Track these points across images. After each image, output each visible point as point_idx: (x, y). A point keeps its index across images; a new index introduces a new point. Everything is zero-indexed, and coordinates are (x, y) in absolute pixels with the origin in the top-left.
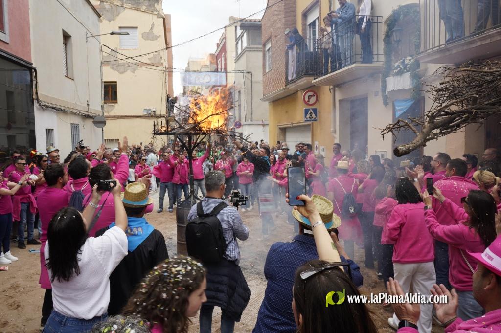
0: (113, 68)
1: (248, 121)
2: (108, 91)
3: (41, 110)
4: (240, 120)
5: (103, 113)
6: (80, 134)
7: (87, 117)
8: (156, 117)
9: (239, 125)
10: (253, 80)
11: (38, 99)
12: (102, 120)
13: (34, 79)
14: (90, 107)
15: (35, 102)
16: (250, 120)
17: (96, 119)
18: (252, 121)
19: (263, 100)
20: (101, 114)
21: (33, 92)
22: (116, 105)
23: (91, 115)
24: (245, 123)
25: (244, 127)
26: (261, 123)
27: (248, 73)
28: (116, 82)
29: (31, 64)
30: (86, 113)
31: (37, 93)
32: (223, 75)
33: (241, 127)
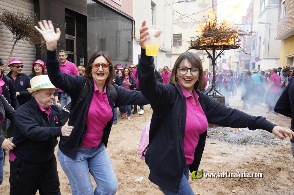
0: (180, 26)
1: (265, 56)
2: (177, 39)
3: (137, 43)
4: (259, 56)
5: (172, 50)
6: (158, 60)
7: (162, 51)
8: (203, 54)
9: (258, 59)
10: (271, 28)
11: (135, 38)
12: (171, 54)
13: (133, 26)
14: (164, 45)
15: (134, 39)
16: (266, 56)
17: (167, 53)
18: (268, 56)
19: (276, 39)
20: (171, 51)
21: (133, 34)
22: (181, 47)
23: (165, 50)
24: (263, 58)
25: (262, 61)
26: (275, 57)
27: (268, 23)
28: (181, 34)
29: (133, 18)
30: (162, 49)
31: (135, 34)
32: (250, 26)
33: (260, 61)
